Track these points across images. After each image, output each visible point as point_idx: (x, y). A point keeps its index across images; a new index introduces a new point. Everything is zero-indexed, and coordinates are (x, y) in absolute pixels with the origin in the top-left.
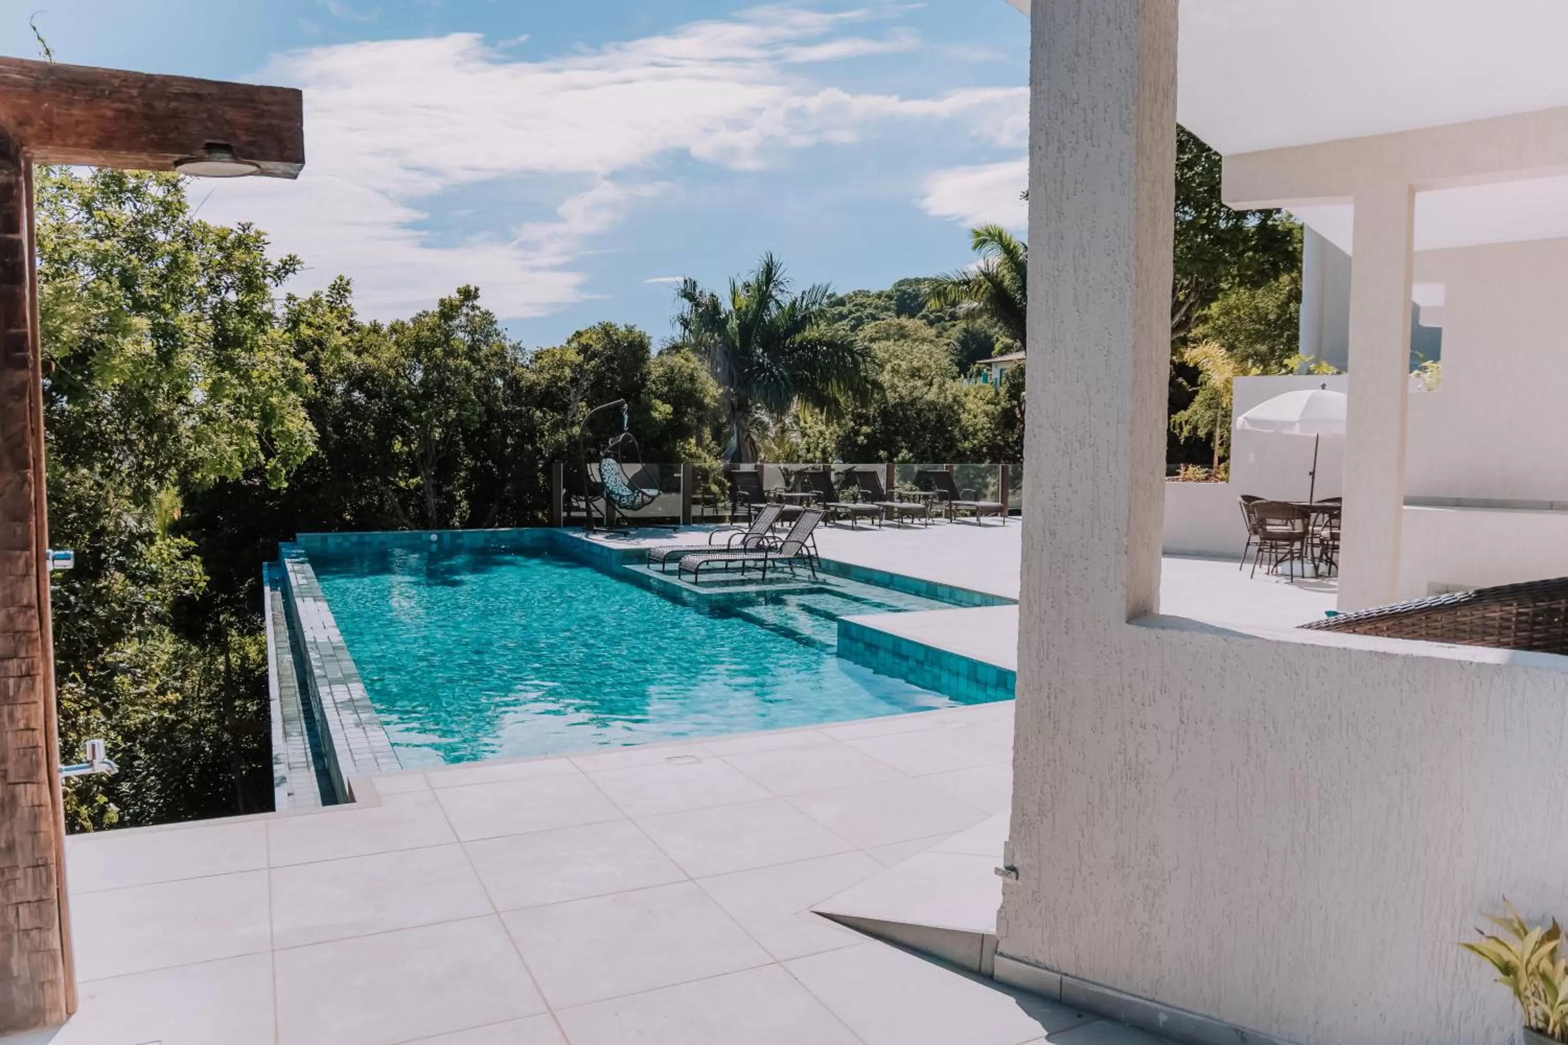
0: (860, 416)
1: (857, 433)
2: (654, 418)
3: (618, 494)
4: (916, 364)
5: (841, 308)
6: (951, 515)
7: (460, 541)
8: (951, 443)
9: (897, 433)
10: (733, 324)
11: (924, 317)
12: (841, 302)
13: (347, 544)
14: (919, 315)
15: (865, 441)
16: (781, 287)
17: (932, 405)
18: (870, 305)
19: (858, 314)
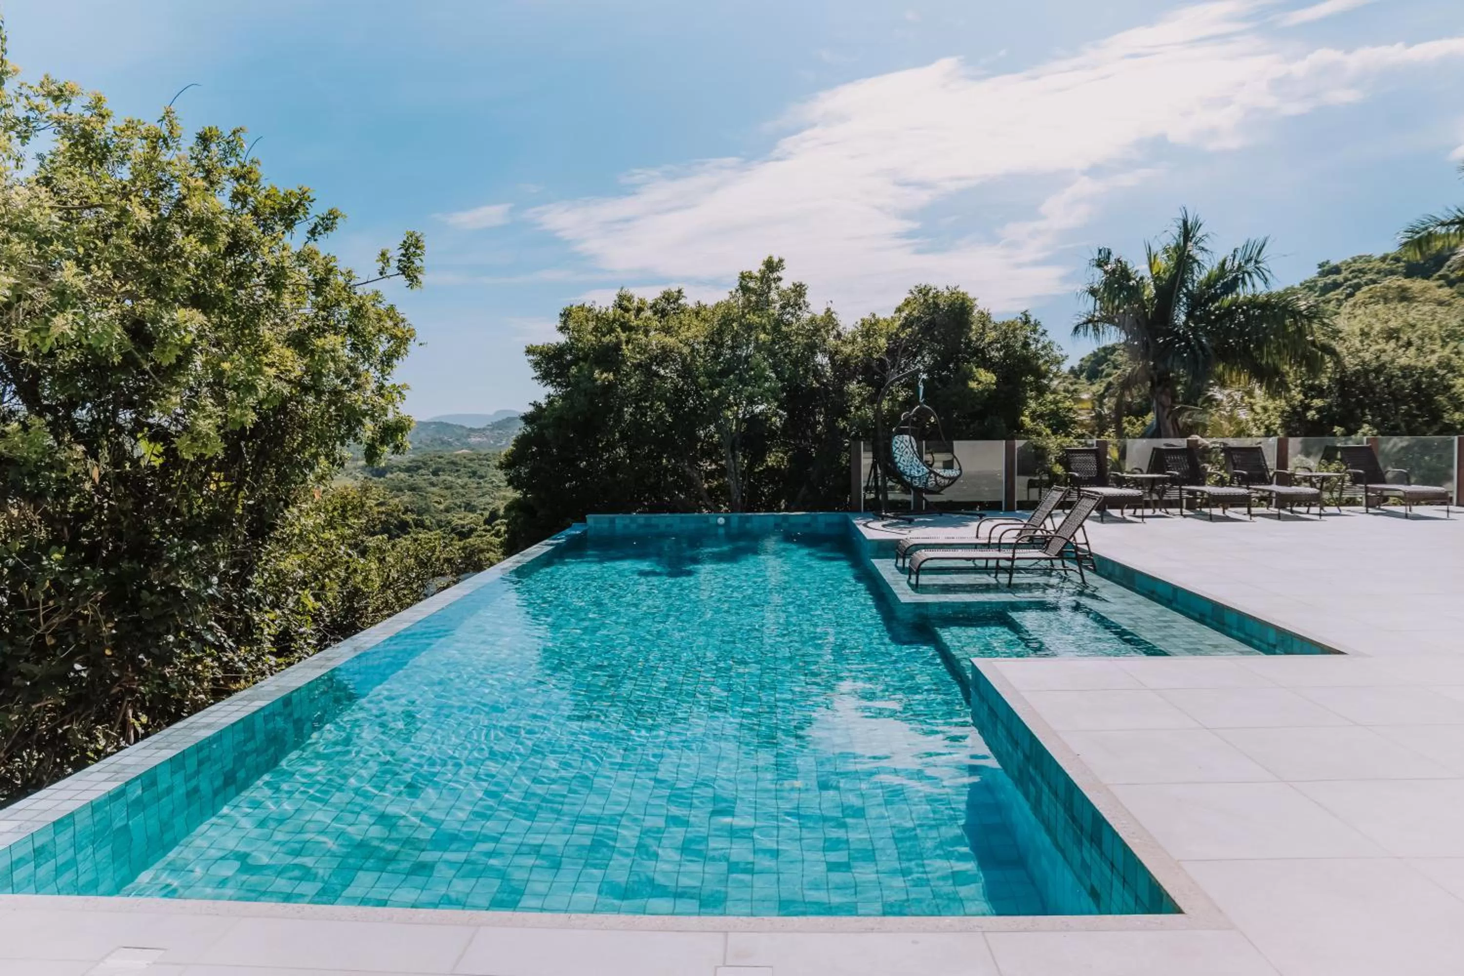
0: (1312, 387)
1: (1308, 408)
2: (972, 389)
3: (910, 476)
4: (1393, 324)
5: (1334, 277)
6: (1376, 502)
7: (748, 526)
8: (1436, 415)
9: (1361, 404)
10: (1150, 291)
11: (1441, 277)
12: (1337, 270)
13: (633, 526)
14: (1436, 275)
15: (1316, 417)
16: (1201, 244)
17: (1407, 371)
18: (1370, 270)
19: (1355, 281)
